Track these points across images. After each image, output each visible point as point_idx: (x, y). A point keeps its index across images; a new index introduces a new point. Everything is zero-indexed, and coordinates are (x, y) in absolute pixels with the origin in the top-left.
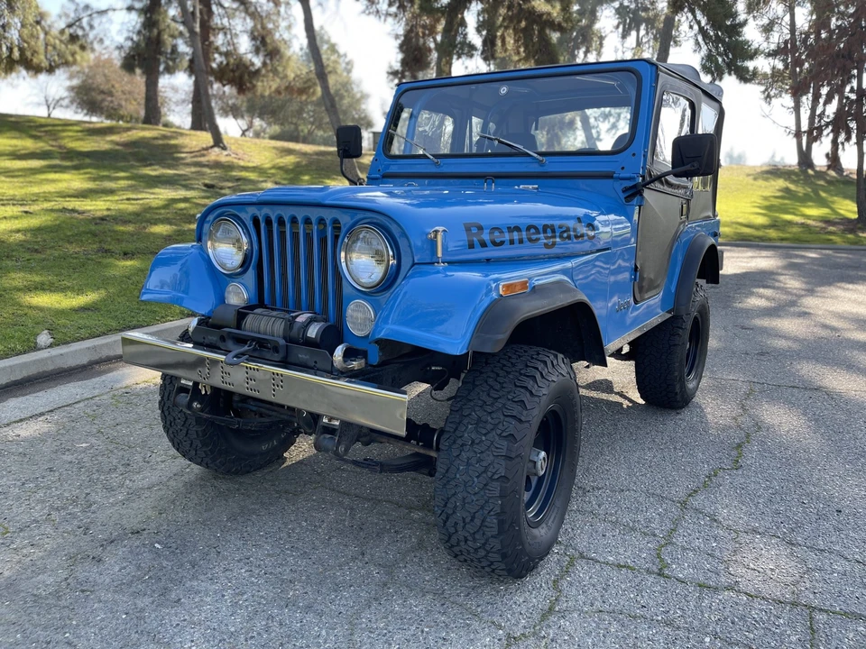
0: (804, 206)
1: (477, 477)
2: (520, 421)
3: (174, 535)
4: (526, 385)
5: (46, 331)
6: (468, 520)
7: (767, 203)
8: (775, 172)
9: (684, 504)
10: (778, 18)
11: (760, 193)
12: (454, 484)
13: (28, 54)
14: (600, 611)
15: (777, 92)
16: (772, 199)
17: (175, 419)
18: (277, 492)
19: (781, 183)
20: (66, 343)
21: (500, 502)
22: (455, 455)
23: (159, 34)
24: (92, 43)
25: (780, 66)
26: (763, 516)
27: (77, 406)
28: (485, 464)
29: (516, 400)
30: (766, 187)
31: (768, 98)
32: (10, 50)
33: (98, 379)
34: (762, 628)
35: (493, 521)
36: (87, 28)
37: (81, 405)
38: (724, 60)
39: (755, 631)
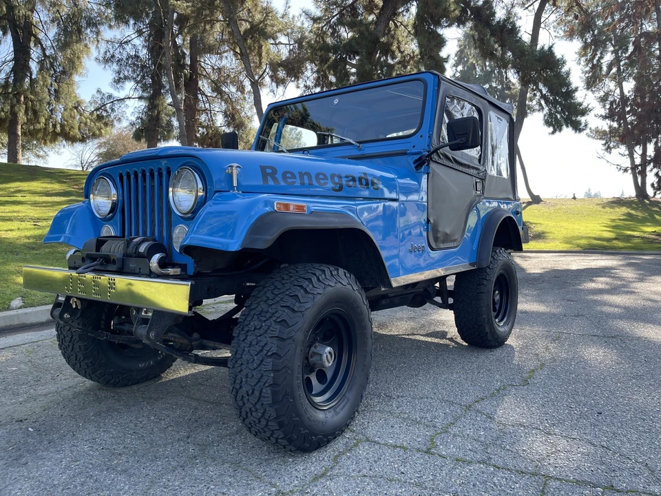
0: (643, 226)
1: (256, 355)
2: (294, 311)
3: (46, 423)
4: (302, 284)
5: (20, 298)
6: (250, 392)
7: (614, 224)
8: (619, 202)
9: (469, 407)
10: (611, 91)
11: (606, 217)
12: (240, 363)
13: (67, 129)
14: (365, 476)
15: (615, 144)
16: (617, 221)
17: (65, 337)
18: (142, 398)
19: (624, 210)
20: (32, 306)
21: (272, 375)
22: (242, 339)
23: (159, 113)
24: (112, 121)
25: (615, 125)
26: (532, 416)
27: (23, 346)
28: (262, 344)
29: (292, 294)
30: (611, 213)
31: (609, 149)
32: (54, 126)
33: (48, 331)
34: (499, 490)
35: (267, 392)
36: (110, 111)
37: (27, 345)
38: (562, 117)
39: (491, 492)
